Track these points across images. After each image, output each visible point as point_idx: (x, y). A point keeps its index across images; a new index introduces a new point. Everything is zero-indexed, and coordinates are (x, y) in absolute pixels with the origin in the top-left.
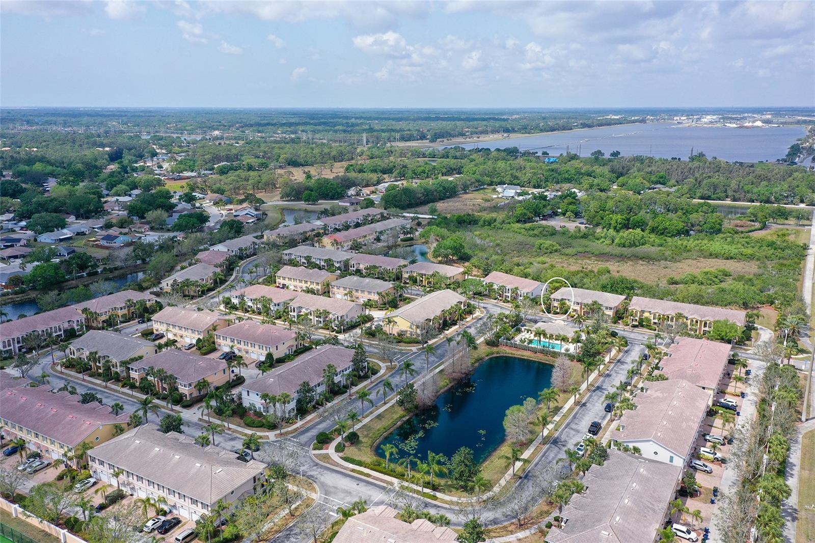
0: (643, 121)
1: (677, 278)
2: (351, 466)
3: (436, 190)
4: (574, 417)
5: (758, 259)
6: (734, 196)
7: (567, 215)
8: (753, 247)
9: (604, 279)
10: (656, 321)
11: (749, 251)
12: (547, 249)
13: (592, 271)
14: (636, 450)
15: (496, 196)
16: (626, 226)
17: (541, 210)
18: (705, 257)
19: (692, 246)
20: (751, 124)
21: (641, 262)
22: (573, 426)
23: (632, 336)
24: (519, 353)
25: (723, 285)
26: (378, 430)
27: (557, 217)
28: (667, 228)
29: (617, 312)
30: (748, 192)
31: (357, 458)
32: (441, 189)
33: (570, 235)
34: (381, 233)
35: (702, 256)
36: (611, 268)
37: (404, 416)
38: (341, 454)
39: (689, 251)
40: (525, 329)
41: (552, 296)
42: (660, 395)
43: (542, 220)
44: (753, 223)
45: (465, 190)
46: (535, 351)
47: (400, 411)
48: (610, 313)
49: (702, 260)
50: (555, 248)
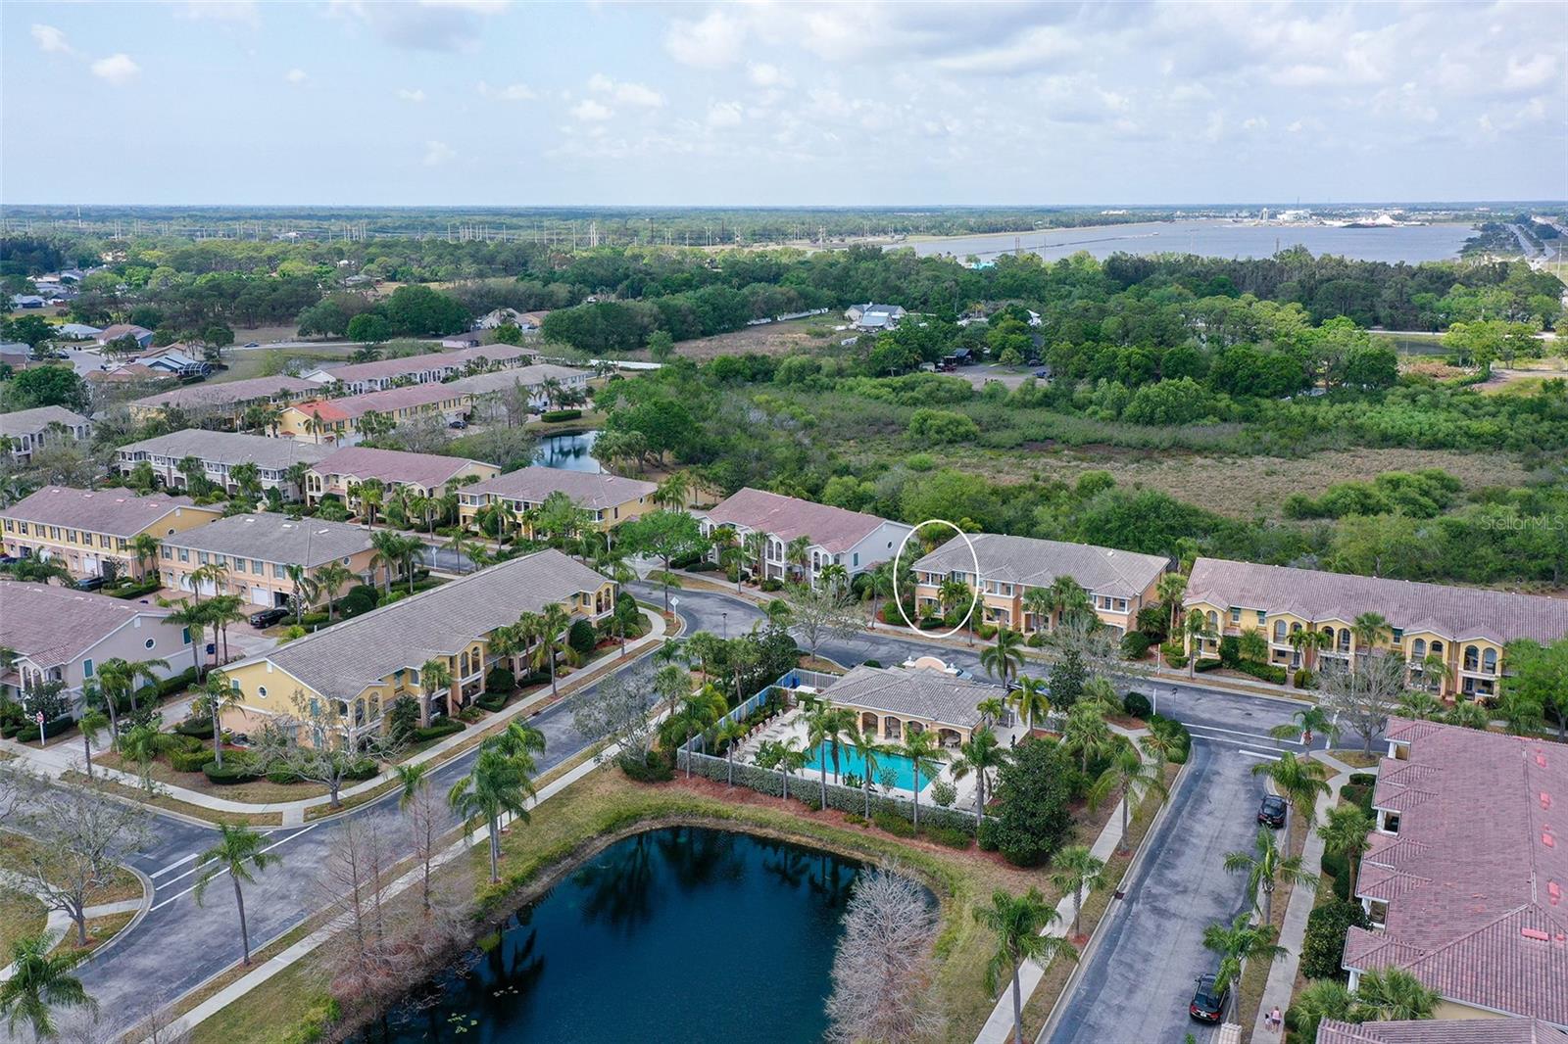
1: (1315, 500)
5: (1517, 447)
6: (1390, 317)
7: (1003, 357)
8: (1494, 415)
9: (1099, 505)
10: (1286, 648)
11: (1486, 426)
12: (939, 431)
15: (844, 327)
16: (1150, 372)
17: (939, 345)
18: (1370, 445)
19: (1331, 416)
21: (1199, 460)
24: (749, 808)
25: (1452, 516)
27: (978, 365)
28: (1258, 376)
29: (1144, 616)
32: (707, 308)
33: (1007, 400)
35: (1361, 441)
36: (1115, 476)
39: (1323, 430)
40: (800, 696)
43: (943, 369)
46: (813, 800)
48: (1120, 620)
49: (1365, 451)
50: (962, 429)
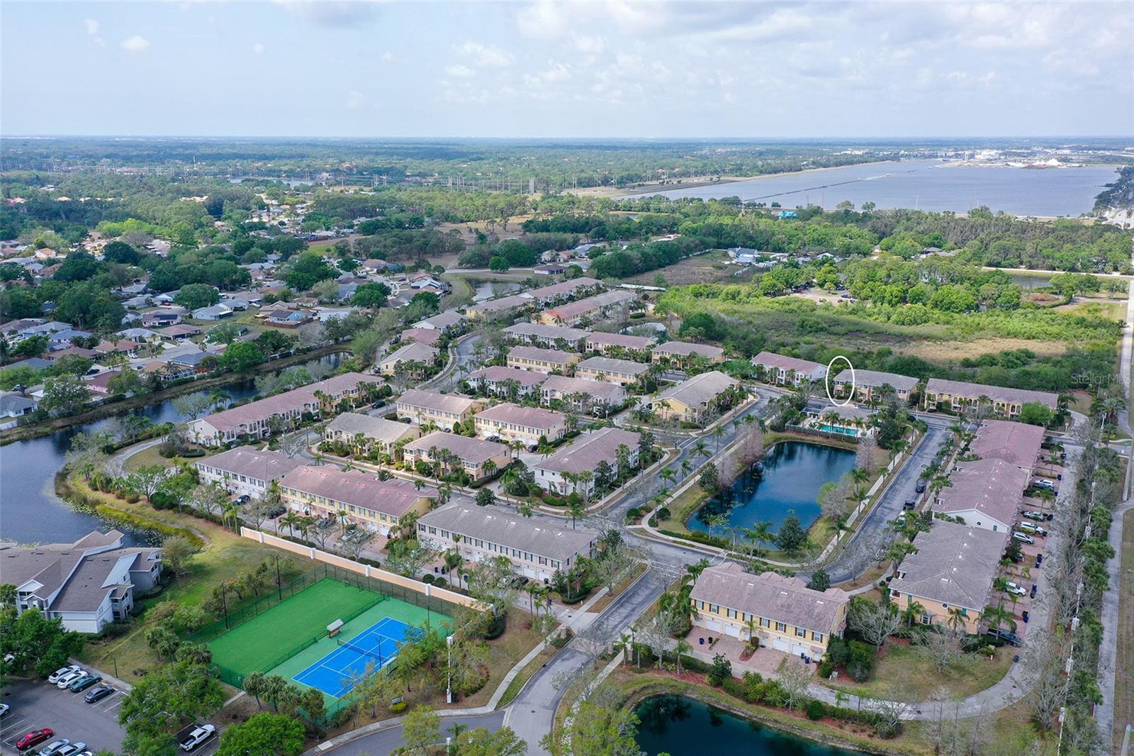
0: (896, 158)
1: (973, 359)
2: (671, 538)
3: (655, 255)
4: (885, 497)
5: (1066, 339)
6: (1030, 262)
7: (826, 287)
8: (1059, 325)
9: (890, 360)
10: (957, 405)
11: (1055, 329)
13: (870, 353)
14: (960, 520)
15: (728, 262)
16: (903, 300)
17: (792, 281)
18: (1002, 337)
19: (986, 323)
20: (1043, 163)
21: (926, 343)
22: (886, 505)
23: (931, 421)
24: (809, 438)
25: (1027, 368)
26: (685, 509)
27: (812, 289)
28: (954, 303)
29: (912, 396)
30: (1048, 257)
31: (675, 532)
32: (661, 253)
33: (835, 311)
34: (606, 308)
35: (999, 335)
36: (892, 349)
37: (706, 497)
38: (657, 529)
39: (982, 329)
40: (811, 414)
41: (835, 379)
42: (977, 473)
43: (795, 292)
44: (1056, 297)
45: (687, 255)
46: (827, 436)
47: (700, 494)
48: (904, 397)
49: (999, 340)
50: (820, 326)
